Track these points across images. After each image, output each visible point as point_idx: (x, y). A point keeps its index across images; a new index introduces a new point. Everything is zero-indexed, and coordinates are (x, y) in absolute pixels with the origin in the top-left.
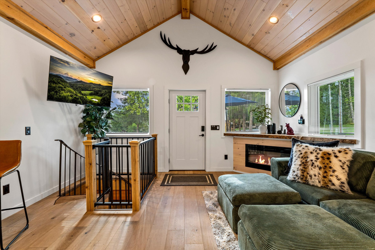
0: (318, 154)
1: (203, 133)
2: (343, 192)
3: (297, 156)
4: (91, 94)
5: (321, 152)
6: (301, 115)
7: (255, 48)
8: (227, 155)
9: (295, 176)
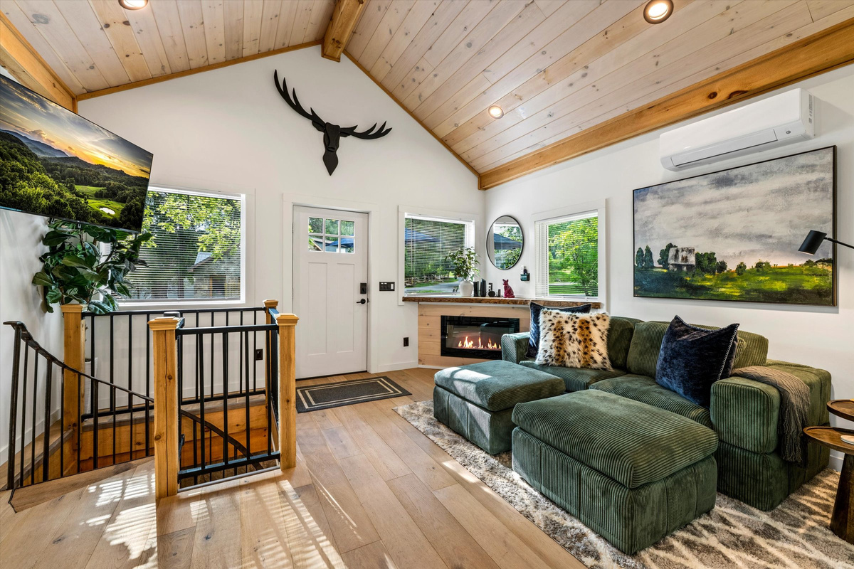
0: (575, 323)
1: (364, 297)
2: (605, 369)
3: (547, 328)
4: (99, 196)
5: (578, 320)
6: (525, 267)
7: (454, 147)
8: (408, 338)
9: (548, 358)
